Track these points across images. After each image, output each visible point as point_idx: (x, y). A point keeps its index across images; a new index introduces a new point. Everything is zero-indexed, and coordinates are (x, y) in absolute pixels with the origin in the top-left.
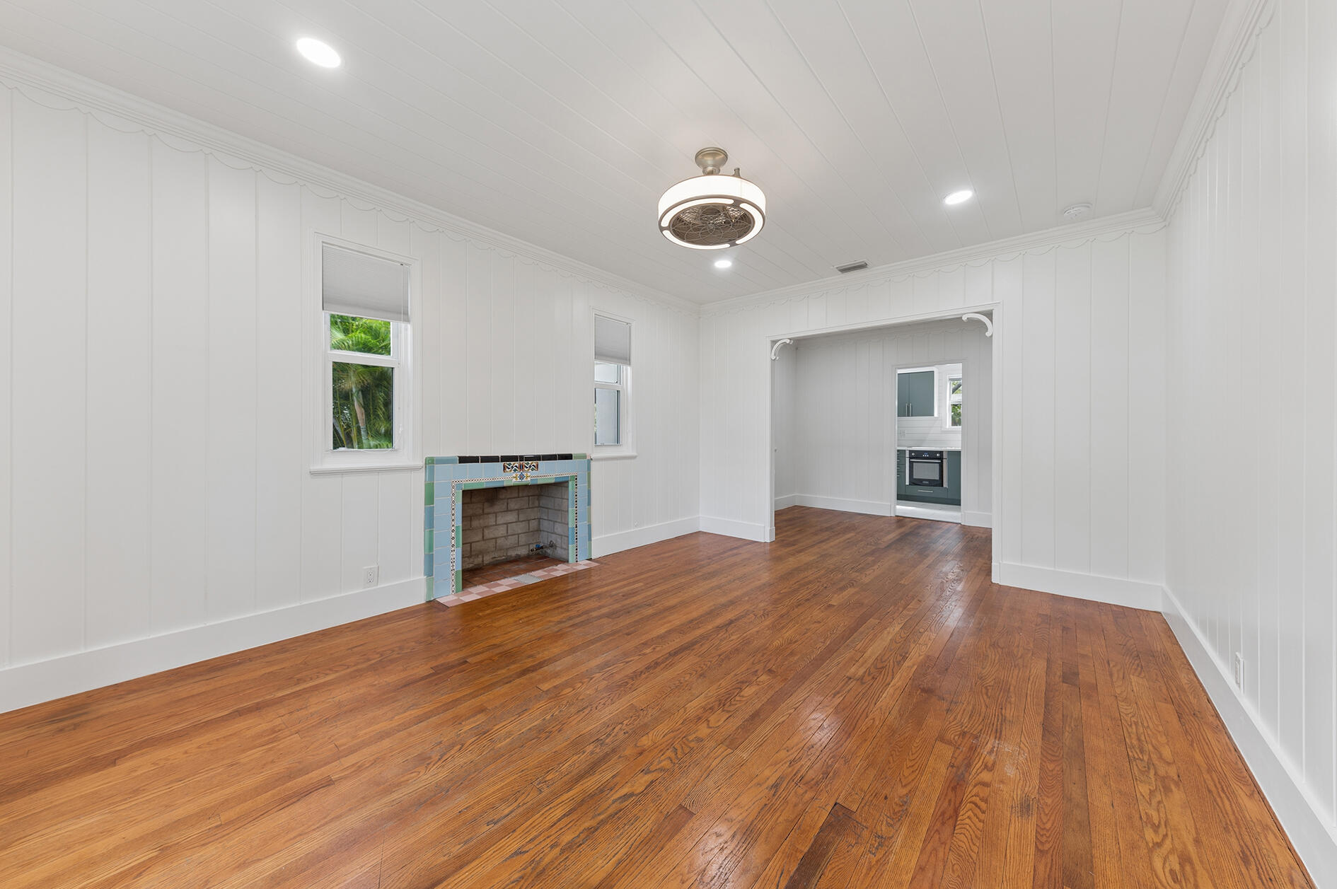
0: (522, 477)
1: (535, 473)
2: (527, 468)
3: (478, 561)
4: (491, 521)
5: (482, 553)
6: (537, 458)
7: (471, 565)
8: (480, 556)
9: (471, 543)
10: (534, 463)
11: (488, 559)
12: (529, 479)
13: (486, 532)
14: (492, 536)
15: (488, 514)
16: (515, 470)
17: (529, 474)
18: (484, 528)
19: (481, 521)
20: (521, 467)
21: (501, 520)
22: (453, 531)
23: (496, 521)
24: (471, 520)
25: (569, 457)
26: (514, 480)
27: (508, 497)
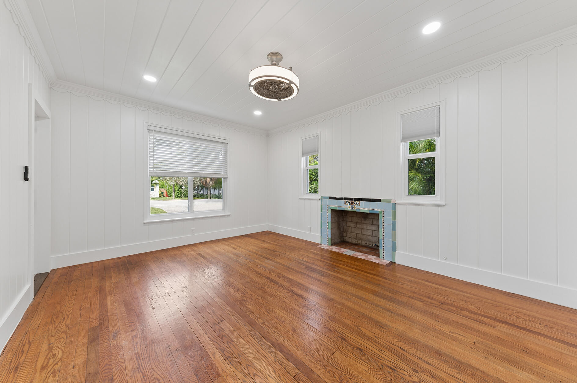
0: (352, 207)
1: (358, 207)
2: (355, 204)
3: (359, 242)
4: (365, 227)
5: (360, 239)
6: (360, 200)
7: (356, 243)
8: (360, 240)
9: (356, 233)
10: (358, 202)
11: (363, 243)
12: (355, 209)
13: (363, 231)
14: (365, 234)
15: (363, 223)
16: (349, 204)
17: (355, 207)
18: (362, 229)
19: (361, 226)
20: (352, 203)
21: (370, 227)
22: (327, 223)
23: (367, 227)
24: (356, 224)
25: (379, 201)
26: (349, 208)
27: (372, 218)
